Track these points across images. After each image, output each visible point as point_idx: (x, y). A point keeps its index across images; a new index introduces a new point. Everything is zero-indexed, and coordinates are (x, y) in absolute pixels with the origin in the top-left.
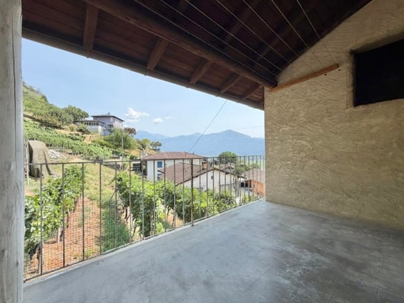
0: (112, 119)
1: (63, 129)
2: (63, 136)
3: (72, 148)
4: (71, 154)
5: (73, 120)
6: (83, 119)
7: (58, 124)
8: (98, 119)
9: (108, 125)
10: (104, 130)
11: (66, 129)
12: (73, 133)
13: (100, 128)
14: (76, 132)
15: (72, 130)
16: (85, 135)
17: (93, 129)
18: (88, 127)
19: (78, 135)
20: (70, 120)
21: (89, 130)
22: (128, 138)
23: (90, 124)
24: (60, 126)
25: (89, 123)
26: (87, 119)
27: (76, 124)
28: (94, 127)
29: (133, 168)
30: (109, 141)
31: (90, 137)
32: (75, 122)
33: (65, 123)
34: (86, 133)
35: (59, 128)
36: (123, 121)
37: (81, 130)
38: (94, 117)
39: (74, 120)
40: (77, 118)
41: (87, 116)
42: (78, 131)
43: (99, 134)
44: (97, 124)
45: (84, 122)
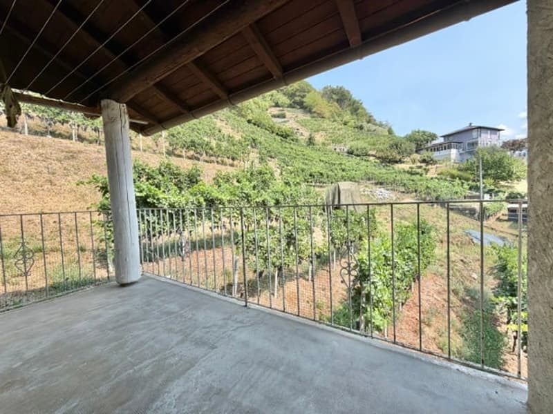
0: (475, 134)
1: (404, 162)
2: (400, 172)
3: (404, 185)
4: (403, 192)
5: (414, 150)
6: (429, 145)
7: (398, 157)
8: (451, 138)
9: (469, 144)
10: (461, 154)
11: (407, 162)
12: (414, 166)
13: (454, 152)
14: (419, 164)
15: (414, 162)
16: (430, 167)
17: (442, 156)
18: (436, 155)
19: (420, 167)
20: (411, 150)
21: (435, 159)
22: (506, 161)
23: (438, 150)
24: (400, 160)
25: (438, 148)
26: (434, 142)
27: (420, 154)
28: (443, 152)
29: (509, 215)
30: (467, 170)
31: (437, 167)
32: (417, 152)
33: (405, 154)
34: (431, 164)
35: (400, 161)
36: (499, 130)
37: (424, 161)
38: (444, 137)
39: (417, 148)
40: (421, 145)
41: (434, 137)
42: (421, 162)
43: (452, 161)
44: (450, 147)
45: (429, 150)
